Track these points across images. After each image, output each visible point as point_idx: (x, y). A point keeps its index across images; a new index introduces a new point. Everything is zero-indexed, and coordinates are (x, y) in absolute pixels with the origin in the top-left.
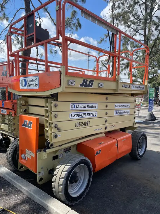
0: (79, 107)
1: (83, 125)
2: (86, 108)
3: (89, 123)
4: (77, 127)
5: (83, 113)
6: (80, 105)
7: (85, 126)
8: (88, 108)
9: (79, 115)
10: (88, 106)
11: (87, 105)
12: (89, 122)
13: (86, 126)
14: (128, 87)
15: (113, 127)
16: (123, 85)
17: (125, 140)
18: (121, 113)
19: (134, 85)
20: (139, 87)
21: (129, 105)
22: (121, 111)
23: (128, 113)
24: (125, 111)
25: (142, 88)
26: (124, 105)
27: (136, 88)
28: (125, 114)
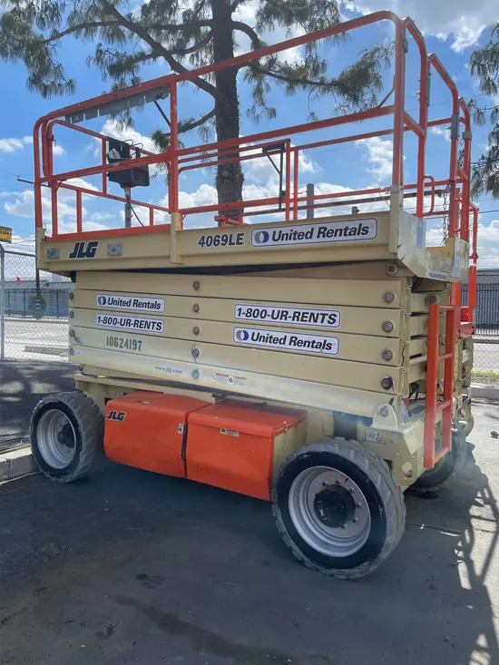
0: (114, 302)
1: (123, 345)
2: (131, 307)
3: (138, 344)
4: (109, 347)
5: (124, 318)
6: (116, 298)
7: (128, 350)
8: (135, 308)
9: (115, 321)
10: (136, 303)
11: (133, 299)
12: (140, 342)
13: (132, 351)
14: (231, 244)
15: (231, 380)
16: (203, 238)
17: (237, 435)
18: (276, 340)
19: (275, 230)
20: (312, 233)
21: (330, 313)
22: (275, 335)
23: (325, 351)
24: (304, 338)
25: (348, 231)
26: (287, 312)
27: (288, 242)
28: (302, 348)
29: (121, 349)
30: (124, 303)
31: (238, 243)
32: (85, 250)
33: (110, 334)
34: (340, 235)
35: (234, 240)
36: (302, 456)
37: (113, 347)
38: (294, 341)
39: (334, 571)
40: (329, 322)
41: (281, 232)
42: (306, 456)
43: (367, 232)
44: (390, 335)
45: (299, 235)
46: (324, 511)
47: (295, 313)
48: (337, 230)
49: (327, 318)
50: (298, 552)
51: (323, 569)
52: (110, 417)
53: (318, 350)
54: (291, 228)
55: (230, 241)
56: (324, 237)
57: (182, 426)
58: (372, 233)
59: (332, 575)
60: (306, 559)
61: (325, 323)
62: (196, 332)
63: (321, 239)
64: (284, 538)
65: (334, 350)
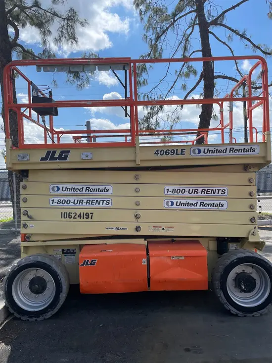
0: (67, 189)
1: (77, 217)
2: (84, 192)
3: (90, 215)
4: (64, 219)
5: (76, 199)
6: (70, 187)
7: (82, 220)
8: (87, 192)
9: (68, 202)
10: (89, 189)
11: (85, 187)
12: (92, 214)
13: (85, 220)
14: (177, 154)
15: (163, 229)
16: (158, 151)
17: (183, 258)
18: (191, 205)
19: (205, 148)
20: (226, 150)
21: (222, 189)
22: (190, 202)
23: (220, 208)
24: (208, 202)
25: (245, 150)
26: (198, 190)
27: (213, 154)
28: (207, 207)
29: (75, 220)
30: (77, 190)
31: (181, 154)
32: (57, 155)
33: (64, 211)
34: (241, 152)
35: (179, 152)
36: (233, 261)
37: (68, 219)
38: (202, 204)
39: (255, 313)
40: (222, 193)
41: (208, 149)
42: (235, 260)
43: (254, 151)
44: (253, 197)
45: (219, 151)
46: (244, 286)
47: (202, 190)
48: (239, 150)
49: (220, 192)
50: (234, 310)
51: (249, 315)
52: (83, 265)
53: (217, 208)
54: (215, 147)
55: (177, 152)
56: (233, 152)
57: (145, 260)
58: (257, 151)
59: (253, 316)
60: (239, 313)
61: (220, 194)
62: (137, 204)
63: (231, 153)
64: (225, 306)
65: (225, 207)
